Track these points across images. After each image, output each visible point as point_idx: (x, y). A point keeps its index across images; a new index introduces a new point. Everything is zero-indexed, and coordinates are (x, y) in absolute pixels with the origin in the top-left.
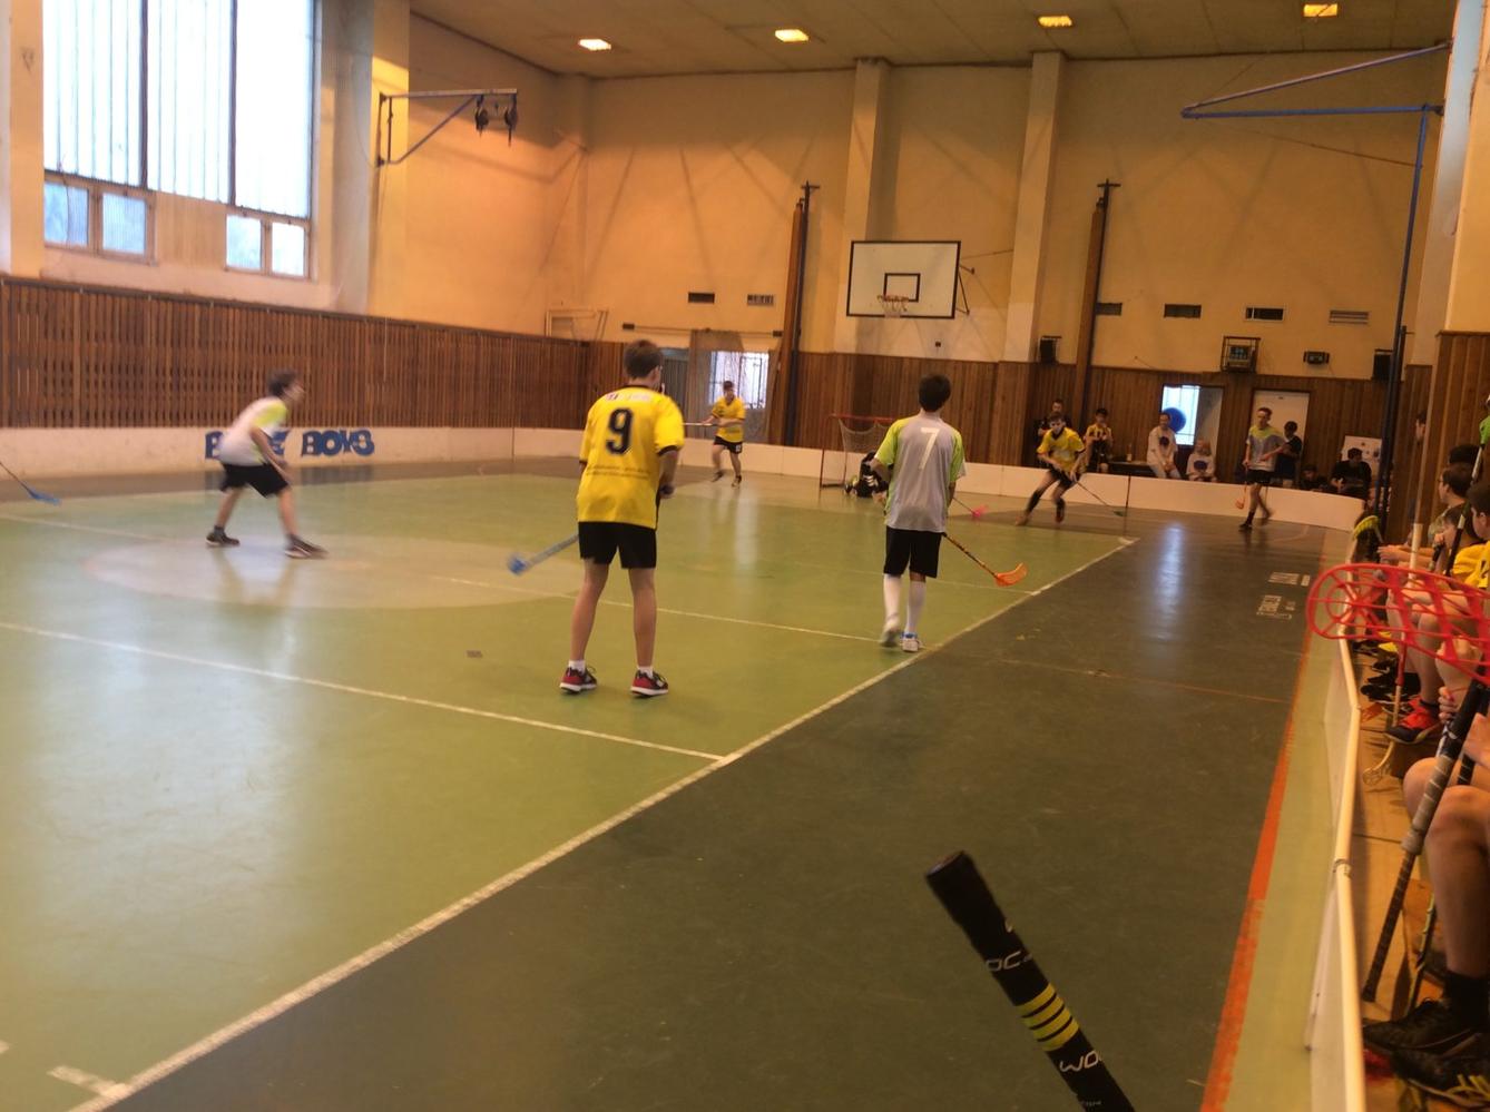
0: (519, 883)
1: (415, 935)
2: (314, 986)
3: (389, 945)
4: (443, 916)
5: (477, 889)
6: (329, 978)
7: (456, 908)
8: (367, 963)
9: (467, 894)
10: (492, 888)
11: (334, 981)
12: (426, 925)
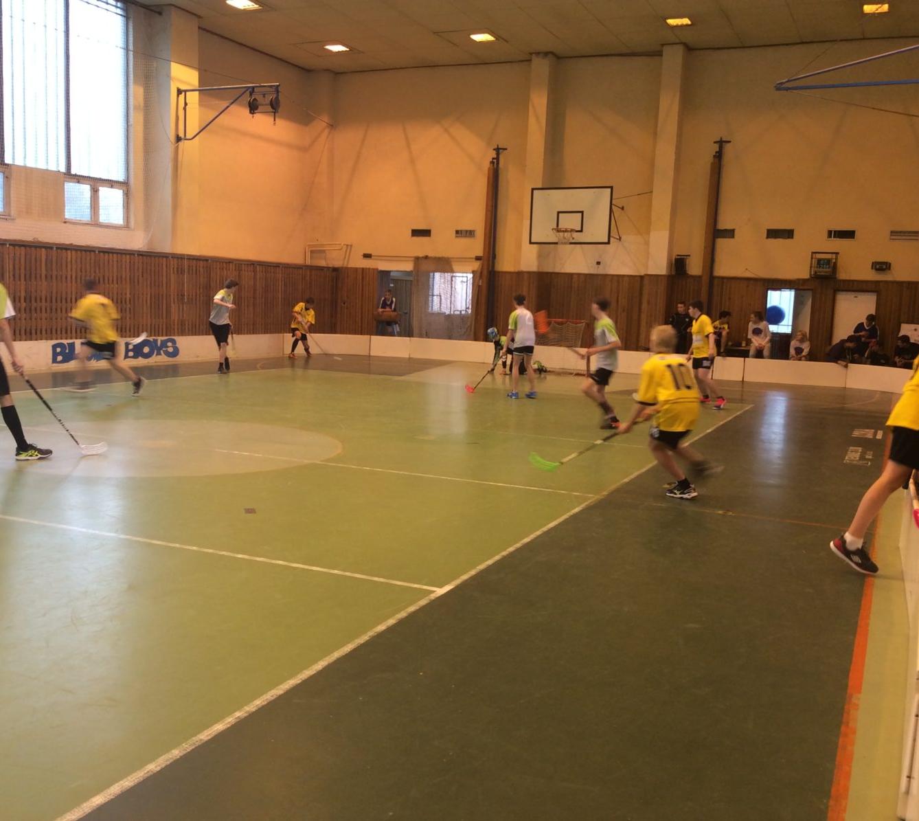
0: (280, 697)
1: (197, 744)
2: (115, 789)
3: (176, 753)
4: (219, 727)
5: (247, 704)
6: (128, 783)
7: (230, 720)
8: (159, 769)
9: (239, 709)
10: (259, 702)
11: (131, 784)
12: (205, 736)
